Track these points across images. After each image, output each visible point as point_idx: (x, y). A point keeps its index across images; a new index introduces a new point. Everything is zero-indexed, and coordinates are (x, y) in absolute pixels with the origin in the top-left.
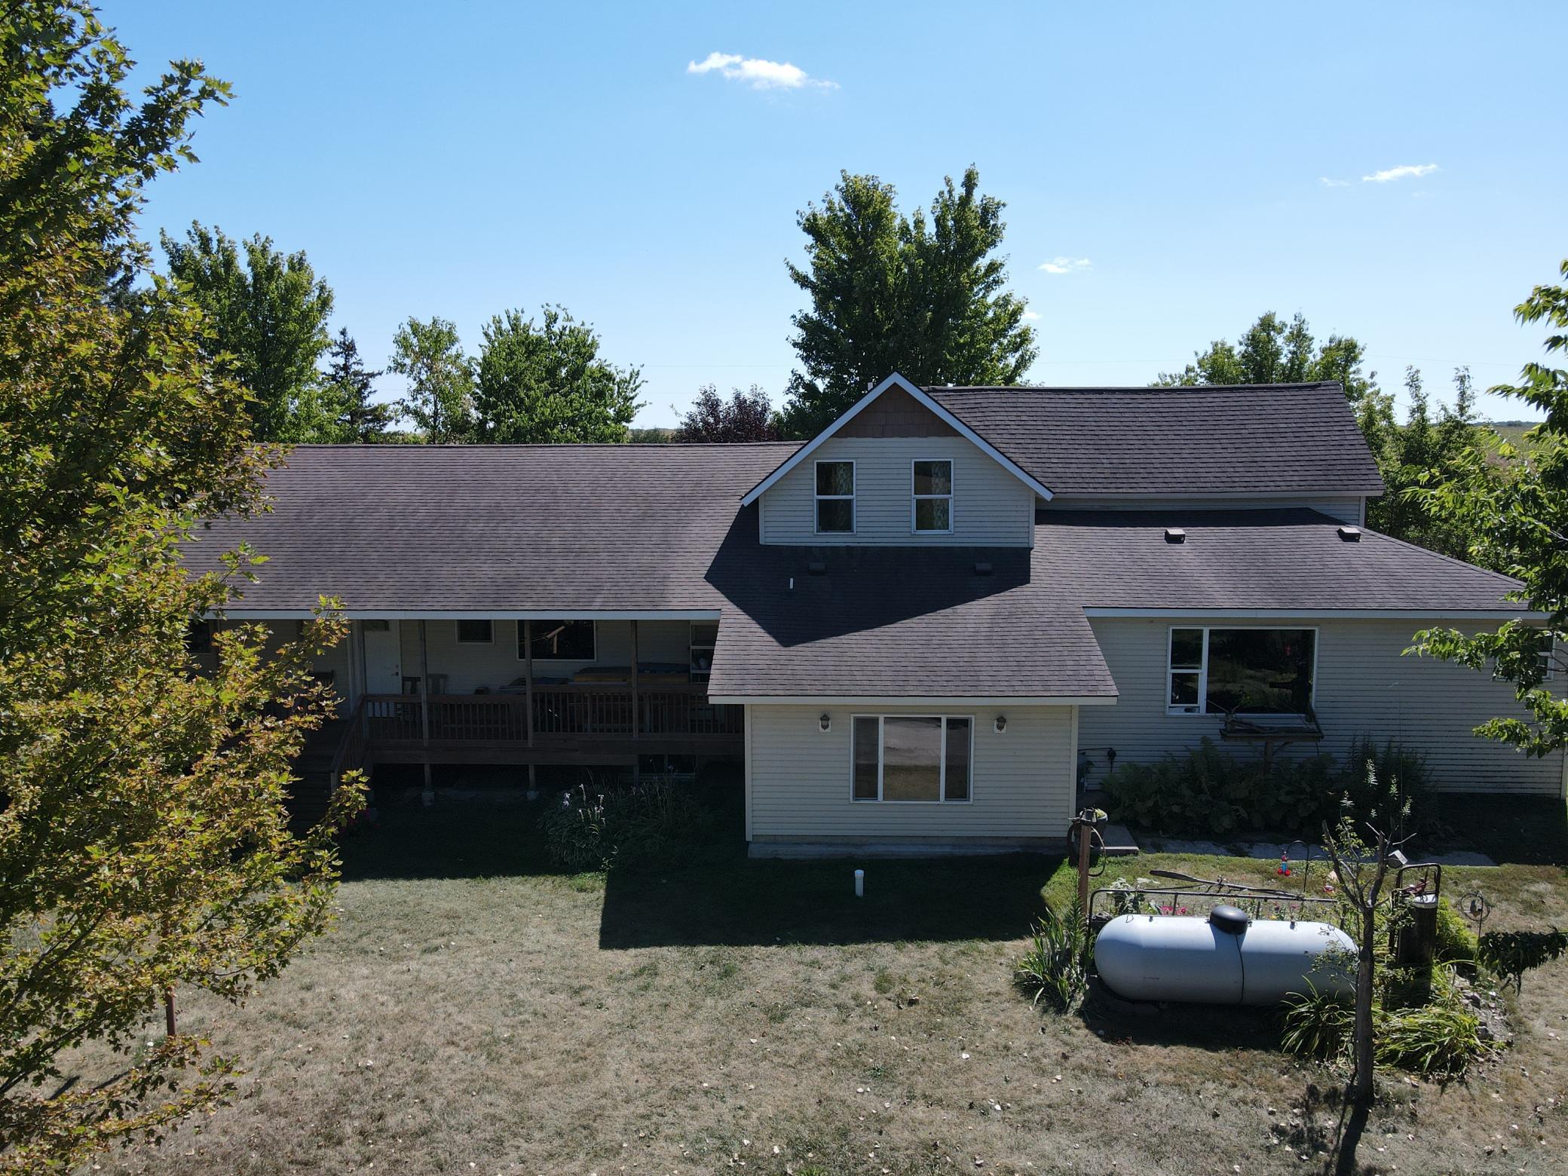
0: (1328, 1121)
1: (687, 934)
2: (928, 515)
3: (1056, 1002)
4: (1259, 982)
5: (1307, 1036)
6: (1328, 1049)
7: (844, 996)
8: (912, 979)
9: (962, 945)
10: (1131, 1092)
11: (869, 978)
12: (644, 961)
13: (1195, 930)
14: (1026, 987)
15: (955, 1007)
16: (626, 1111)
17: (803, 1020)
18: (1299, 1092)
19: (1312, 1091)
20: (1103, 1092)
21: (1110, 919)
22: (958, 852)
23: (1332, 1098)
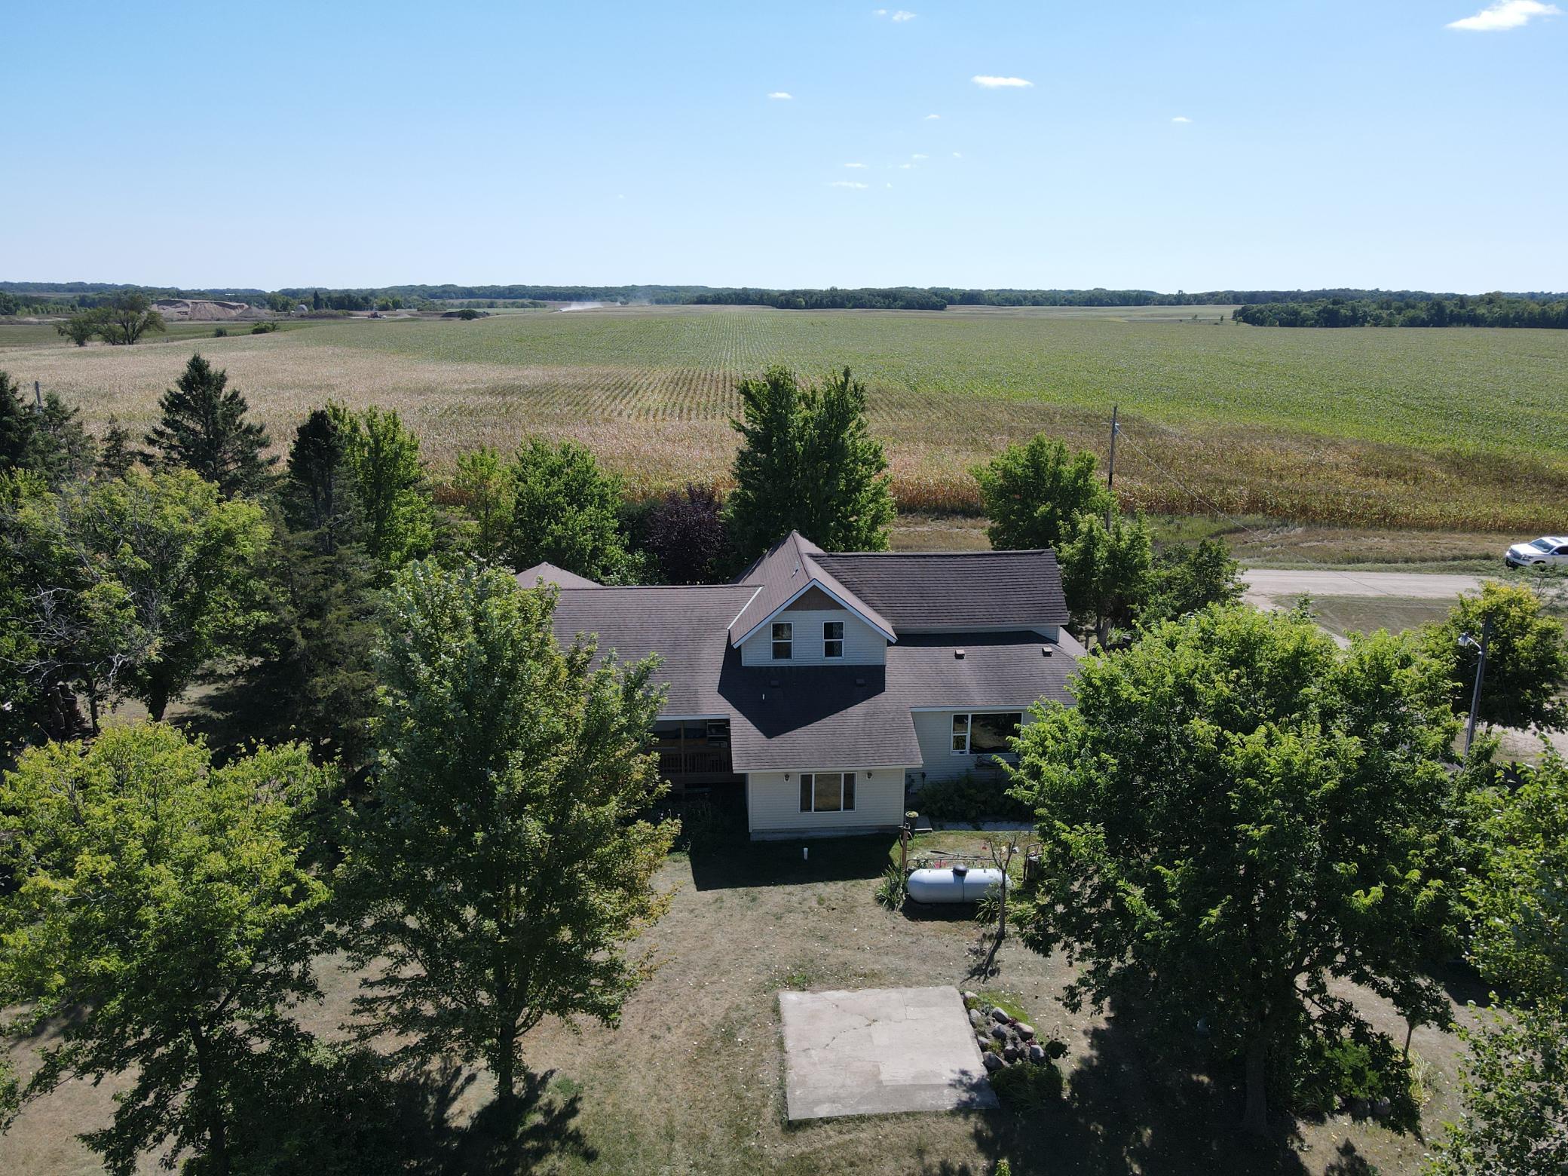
0: (988, 946)
1: (733, 883)
2: (831, 650)
3: (891, 906)
4: (969, 894)
5: (985, 915)
6: (992, 920)
7: (805, 908)
8: (833, 898)
9: (853, 882)
10: (917, 940)
11: (815, 898)
12: (717, 896)
13: (945, 874)
14: (880, 900)
15: (851, 910)
16: (727, 958)
17: (790, 918)
18: (979, 936)
19: (984, 935)
20: (908, 939)
21: (914, 870)
22: (850, 834)
23: (991, 937)
